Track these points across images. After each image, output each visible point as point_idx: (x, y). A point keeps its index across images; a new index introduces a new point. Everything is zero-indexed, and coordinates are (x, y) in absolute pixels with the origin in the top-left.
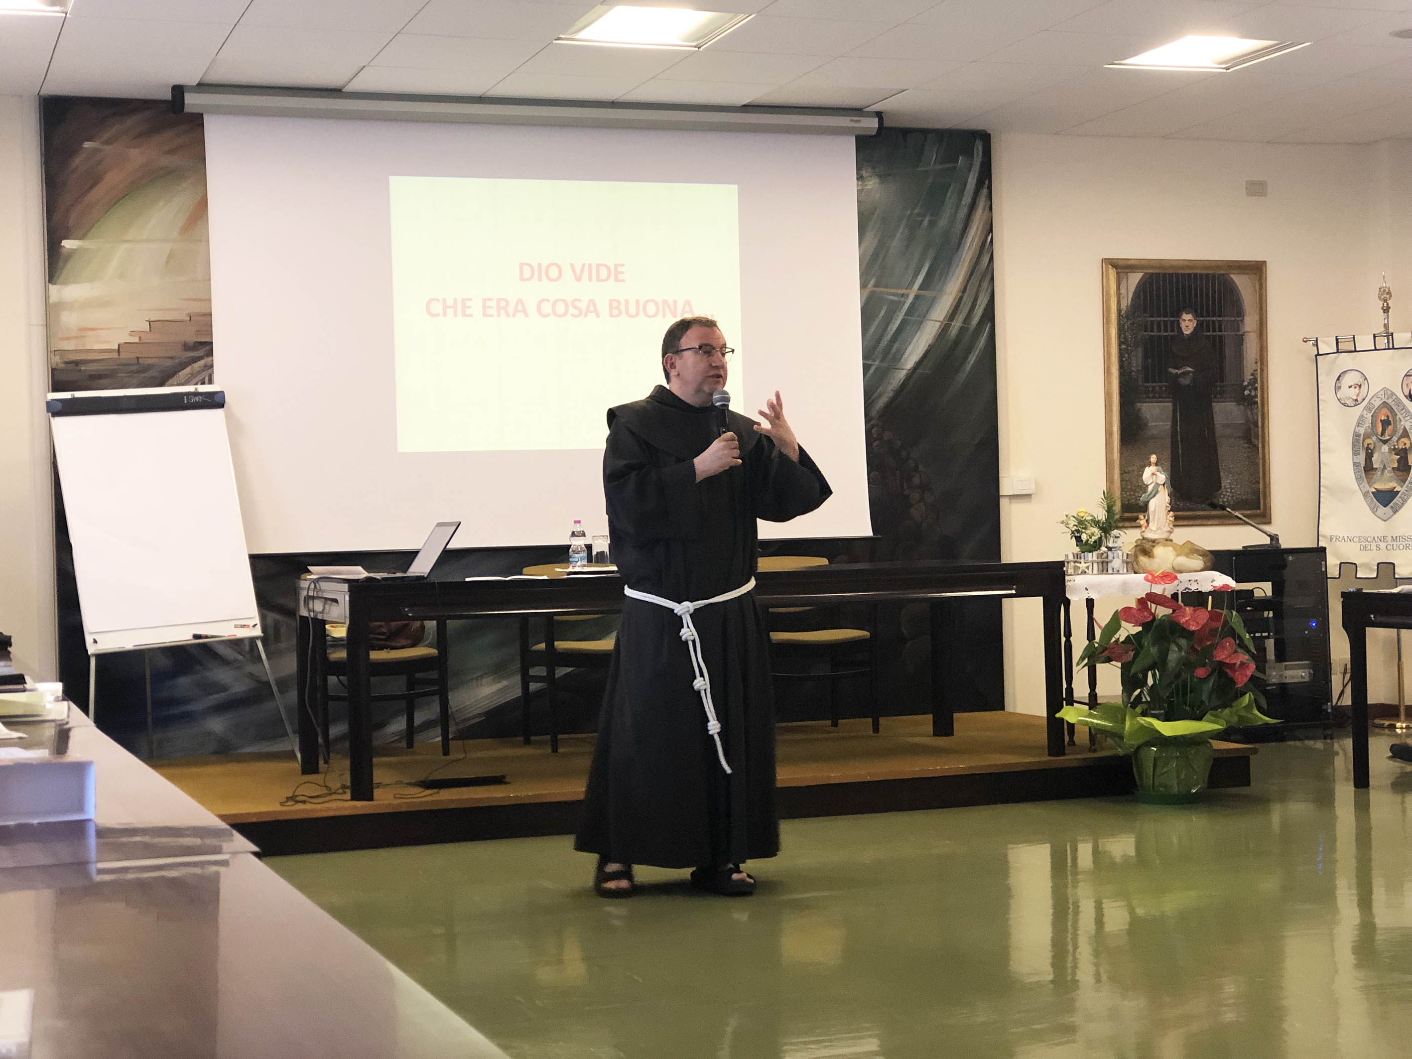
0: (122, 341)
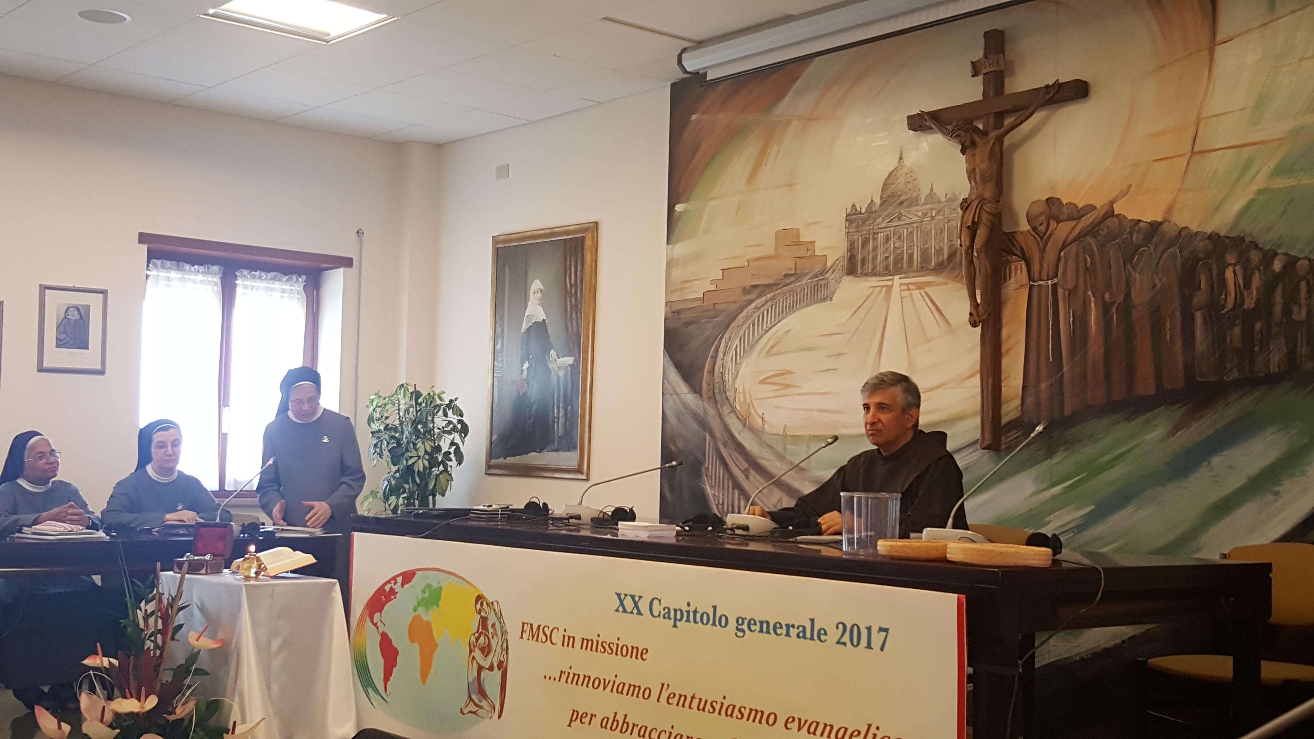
0: (706, 290)
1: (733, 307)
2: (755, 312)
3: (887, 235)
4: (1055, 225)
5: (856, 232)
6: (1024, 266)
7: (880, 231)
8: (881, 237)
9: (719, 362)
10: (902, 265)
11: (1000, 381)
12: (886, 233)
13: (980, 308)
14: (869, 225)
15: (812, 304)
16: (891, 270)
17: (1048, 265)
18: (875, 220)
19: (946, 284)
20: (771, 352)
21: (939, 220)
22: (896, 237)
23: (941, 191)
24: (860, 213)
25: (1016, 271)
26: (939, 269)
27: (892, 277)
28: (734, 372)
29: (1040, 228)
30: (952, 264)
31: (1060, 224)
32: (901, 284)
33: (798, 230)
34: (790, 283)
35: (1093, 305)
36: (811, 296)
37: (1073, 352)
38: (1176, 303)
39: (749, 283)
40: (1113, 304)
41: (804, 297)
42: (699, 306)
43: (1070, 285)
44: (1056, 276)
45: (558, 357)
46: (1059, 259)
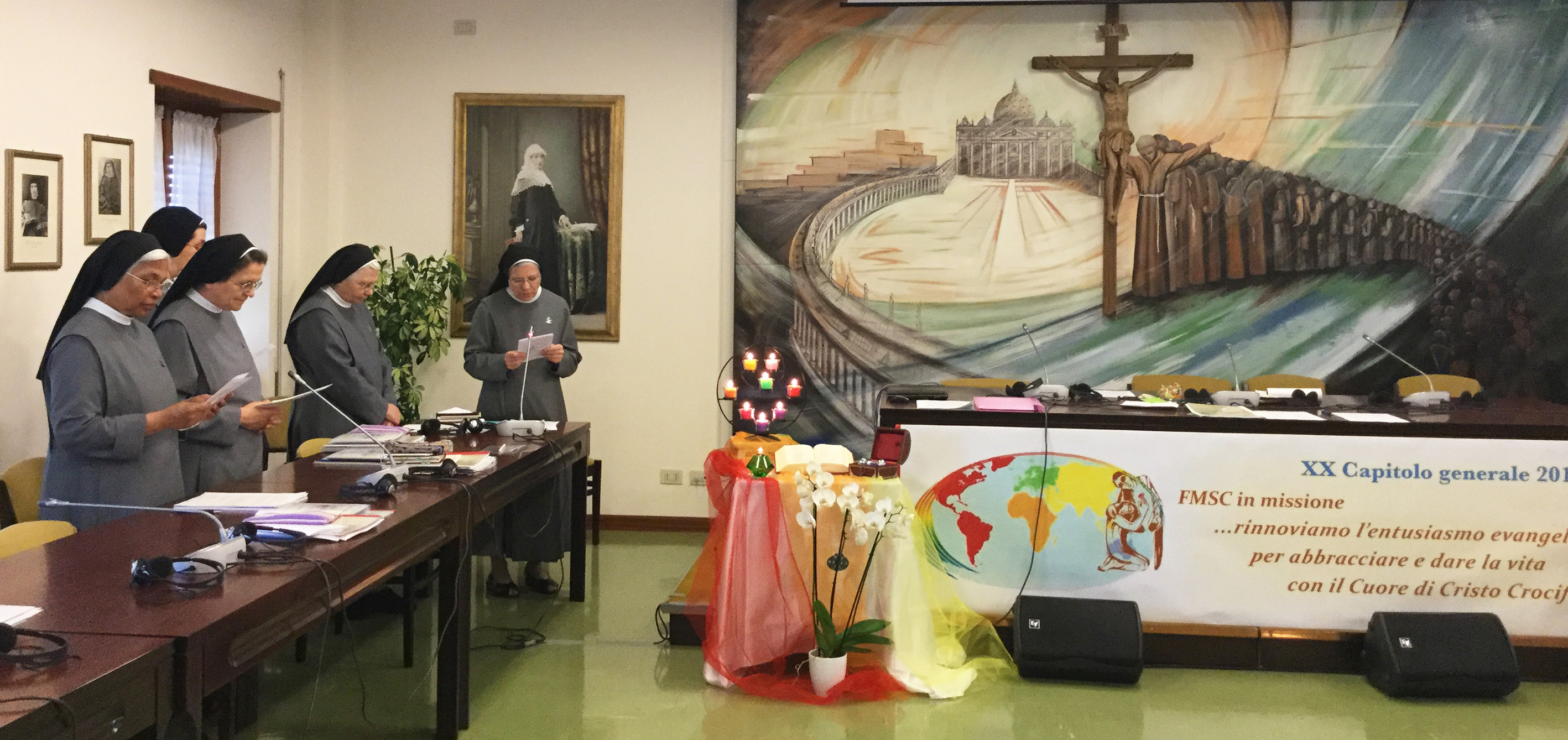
0: (790, 173)
1: (826, 191)
2: (852, 197)
4: (1162, 154)
5: (966, 140)
6: (1134, 182)
7: (993, 142)
8: (995, 147)
9: (809, 238)
10: (1017, 172)
12: (1000, 145)
14: (982, 136)
15: (919, 196)
16: (1006, 174)
17: (1156, 182)
18: (988, 132)
19: (1061, 189)
20: (872, 233)
21: (1055, 139)
22: (1011, 149)
23: (1055, 118)
24: (972, 125)
26: (1055, 177)
27: (1007, 180)
28: (828, 247)
29: (1148, 156)
30: (1067, 175)
31: (1166, 155)
32: (1016, 187)
33: (903, 132)
34: (895, 176)
35: (1193, 214)
36: (919, 189)
37: (1176, 248)
38: (1260, 218)
39: (845, 171)
40: (1210, 214)
41: (911, 188)
42: (781, 188)
43: (1175, 199)
44: (1163, 191)
45: (573, 223)
46: (1165, 179)
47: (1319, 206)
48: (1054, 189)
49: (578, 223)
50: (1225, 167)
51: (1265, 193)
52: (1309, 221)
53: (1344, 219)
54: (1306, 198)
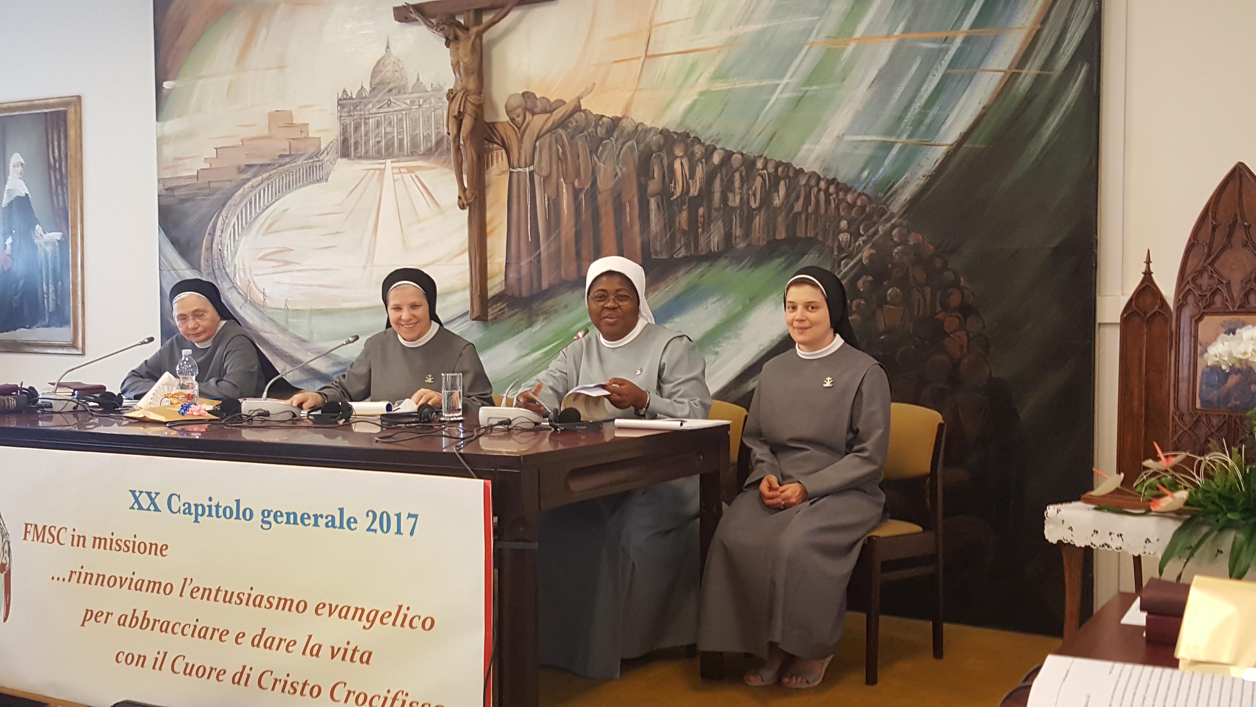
0: (199, 168)
1: (229, 185)
2: (251, 191)
3: (378, 121)
4: (531, 117)
5: (348, 116)
6: (504, 155)
7: (371, 116)
8: (372, 121)
9: (217, 239)
10: (393, 150)
11: (486, 259)
12: (376, 119)
13: (467, 192)
14: (361, 110)
15: (307, 185)
16: (383, 154)
17: (526, 153)
18: (365, 106)
19: (435, 168)
20: (269, 230)
21: (427, 108)
22: (387, 122)
23: (427, 81)
24: (351, 98)
25: (497, 157)
26: (428, 154)
27: (384, 161)
28: (232, 249)
29: (516, 119)
30: (439, 150)
31: (535, 117)
32: (392, 168)
33: (291, 112)
34: (286, 164)
35: (564, 190)
36: (307, 177)
37: (548, 233)
38: (634, 190)
39: (243, 162)
40: (581, 190)
41: (300, 177)
42: (194, 184)
43: (544, 173)
44: (532, 163)
45: (45, 233)
46: (535, 147)
47: (699, 172)
48: (428, 169)
49: (50, 232)
50: (596, 127)
51: (640, 157)
52: (688, 191)
53: (728, 188)
54: (685, 161)
